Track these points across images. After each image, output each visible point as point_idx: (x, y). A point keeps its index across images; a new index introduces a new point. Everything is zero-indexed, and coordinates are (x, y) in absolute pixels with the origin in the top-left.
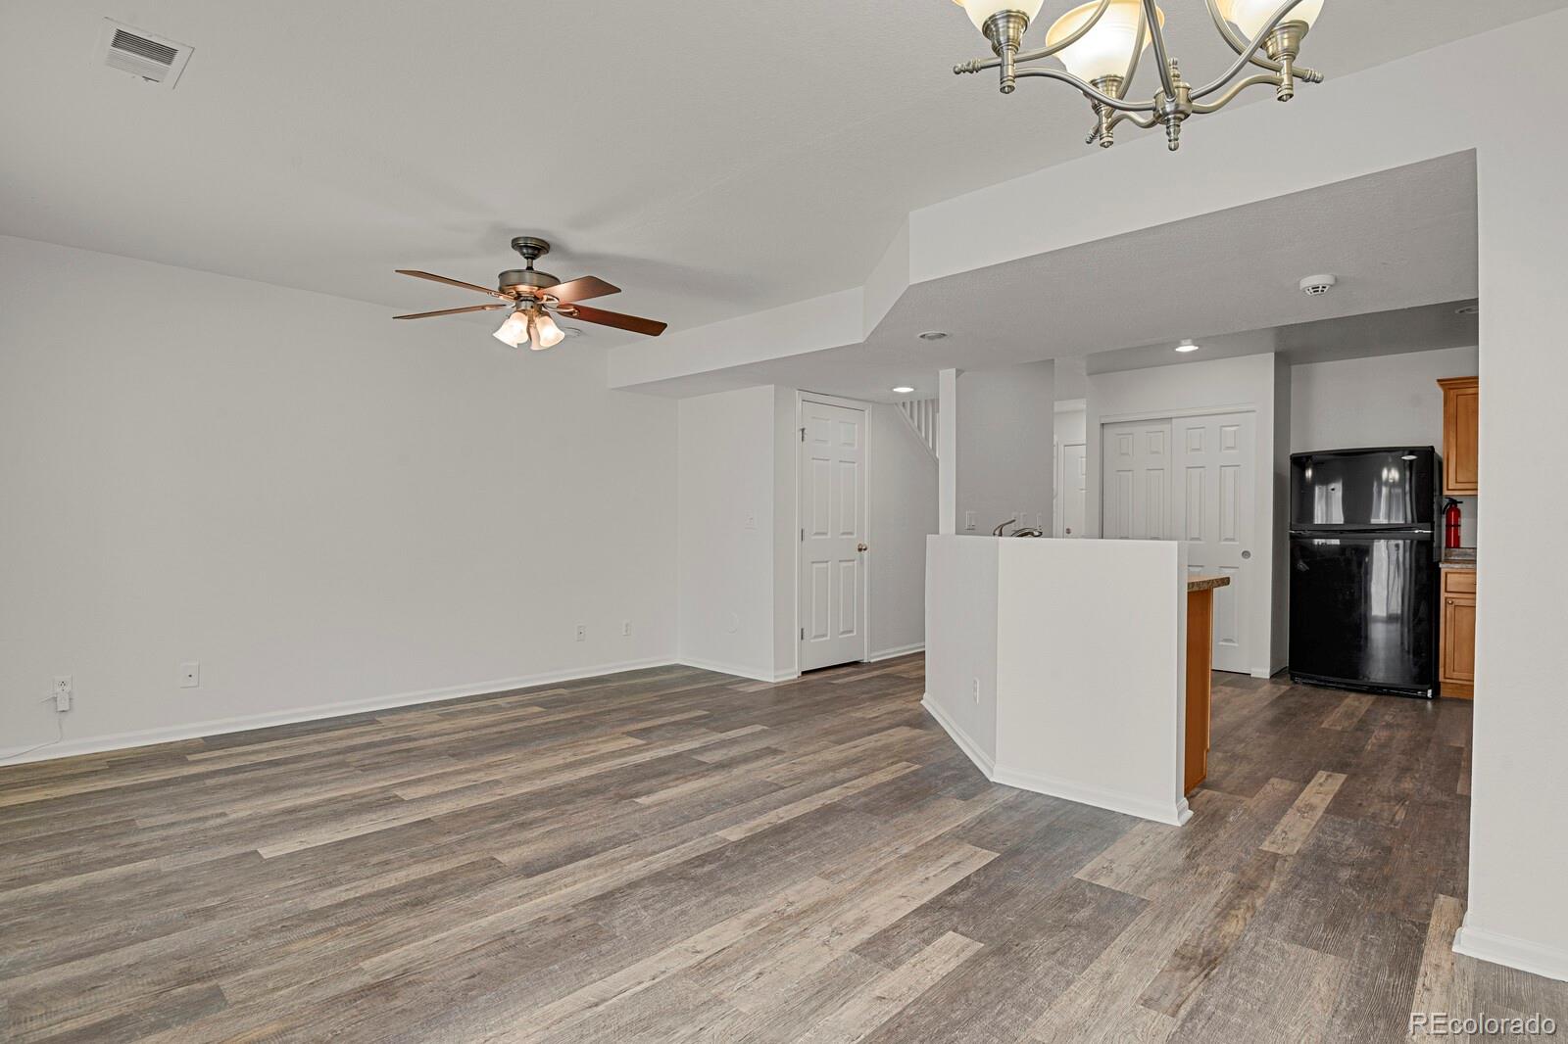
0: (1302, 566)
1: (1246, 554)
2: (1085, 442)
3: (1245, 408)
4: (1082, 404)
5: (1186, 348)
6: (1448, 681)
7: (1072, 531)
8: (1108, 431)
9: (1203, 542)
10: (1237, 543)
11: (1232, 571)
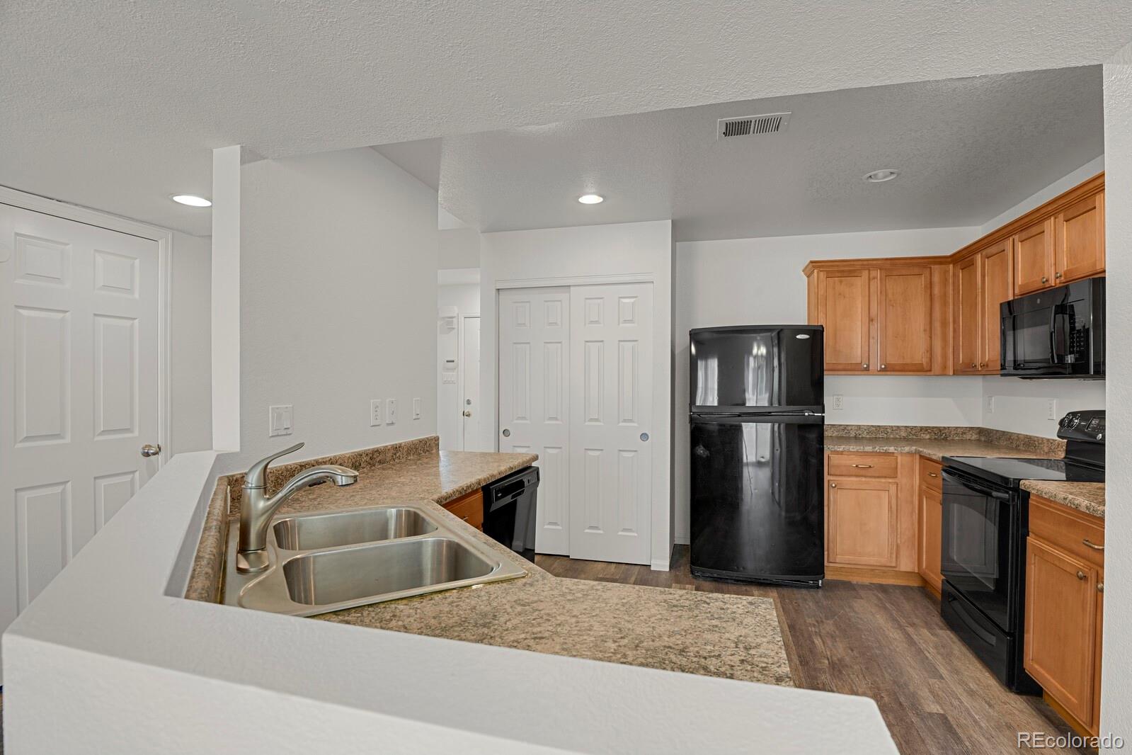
0: (701, 450)
1: (644, 437)
2: (479, 315)
3: (640, 278)
4: (476, 276)
5: (590, 199)
6: (831, 565)
7: (472, 401)
8: (503, 295)
9: (602, 424)
10: (635, 425)
11: (631, 454)
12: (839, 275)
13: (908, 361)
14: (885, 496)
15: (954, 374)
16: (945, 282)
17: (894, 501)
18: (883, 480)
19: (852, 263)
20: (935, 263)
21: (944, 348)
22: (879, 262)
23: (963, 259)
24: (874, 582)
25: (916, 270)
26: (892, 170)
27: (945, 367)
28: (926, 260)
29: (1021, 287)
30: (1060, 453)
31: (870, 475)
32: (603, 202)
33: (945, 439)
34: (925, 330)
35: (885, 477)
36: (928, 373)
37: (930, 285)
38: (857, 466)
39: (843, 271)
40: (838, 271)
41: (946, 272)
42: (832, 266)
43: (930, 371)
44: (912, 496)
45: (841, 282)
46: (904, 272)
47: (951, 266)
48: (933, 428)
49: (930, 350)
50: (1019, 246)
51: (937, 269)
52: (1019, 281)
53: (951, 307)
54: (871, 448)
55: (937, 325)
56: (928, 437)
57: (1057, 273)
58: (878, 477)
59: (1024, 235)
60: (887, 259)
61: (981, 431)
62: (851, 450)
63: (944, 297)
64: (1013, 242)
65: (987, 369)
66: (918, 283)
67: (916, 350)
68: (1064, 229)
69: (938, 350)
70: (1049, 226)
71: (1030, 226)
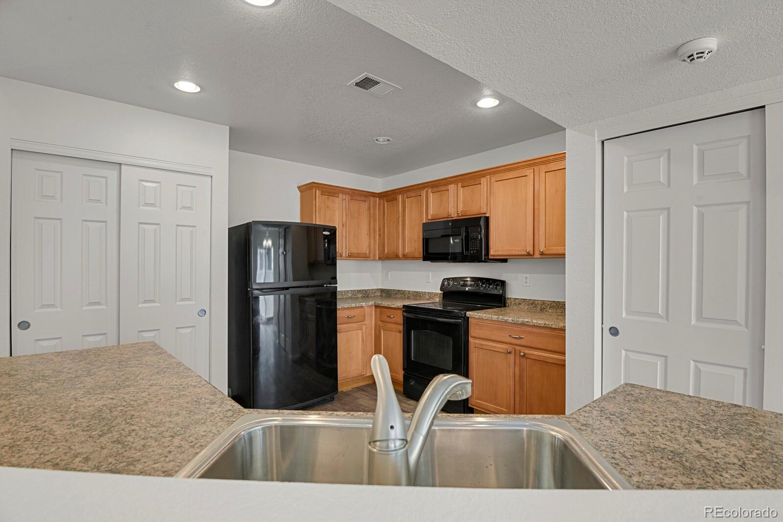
3: (200, 171)
5: (187, 86)
9: (158, 304)
10: (194, 302)
11: (189, 330)
12: (328, 194)
13: (360, 252)
14: (360, 332)
15: (379, 259)
16: (375, 207)
17: (364, 335)
18: (359, 323)
19: (334, 188)
20: (371, 196)
21: (374, 245)
22: (347, 190)
23: (389, 196)
24: (354, 387)
25: (363, 198)
26: (389, 138)
27: (375, 256)
28: (368, 193)
29: (432, 215)
30: (436, 298)
31: (353, 321)
32: (199, 92)
33: (368, 296)
34: (368, 234)
35: (360, 322)
36: (369, 259)
37: (369, 209)
38: (348, 317)
39: (330, 192)
40: (328, 192)
41: (376, 201)
42: (324, 188)
43: (369, 257)
44: (372, 330)
45: (328, 199)
46: (359, 199)
47: (378, 199)
48: (363, 290)
49: (370, 246)
50: (431, 196)
51: (372, 199)
52: (431, 212)
53: (378, 221)
54: (354, 304)
55: (372, 231)
56: (360, 296)
57: (458, 211)
58: (357, 322)
59: (435, 189)
60: (352, 189)
61: (382, 291)
62: (345, 307)
63: (374, 215)
64: (427, 192)
65: (406, 257)
66: (364, 206)
67: (363, 245)
68: (461, 190)
69: (372, 245)
70: (452, 187)
71: (438, 186)
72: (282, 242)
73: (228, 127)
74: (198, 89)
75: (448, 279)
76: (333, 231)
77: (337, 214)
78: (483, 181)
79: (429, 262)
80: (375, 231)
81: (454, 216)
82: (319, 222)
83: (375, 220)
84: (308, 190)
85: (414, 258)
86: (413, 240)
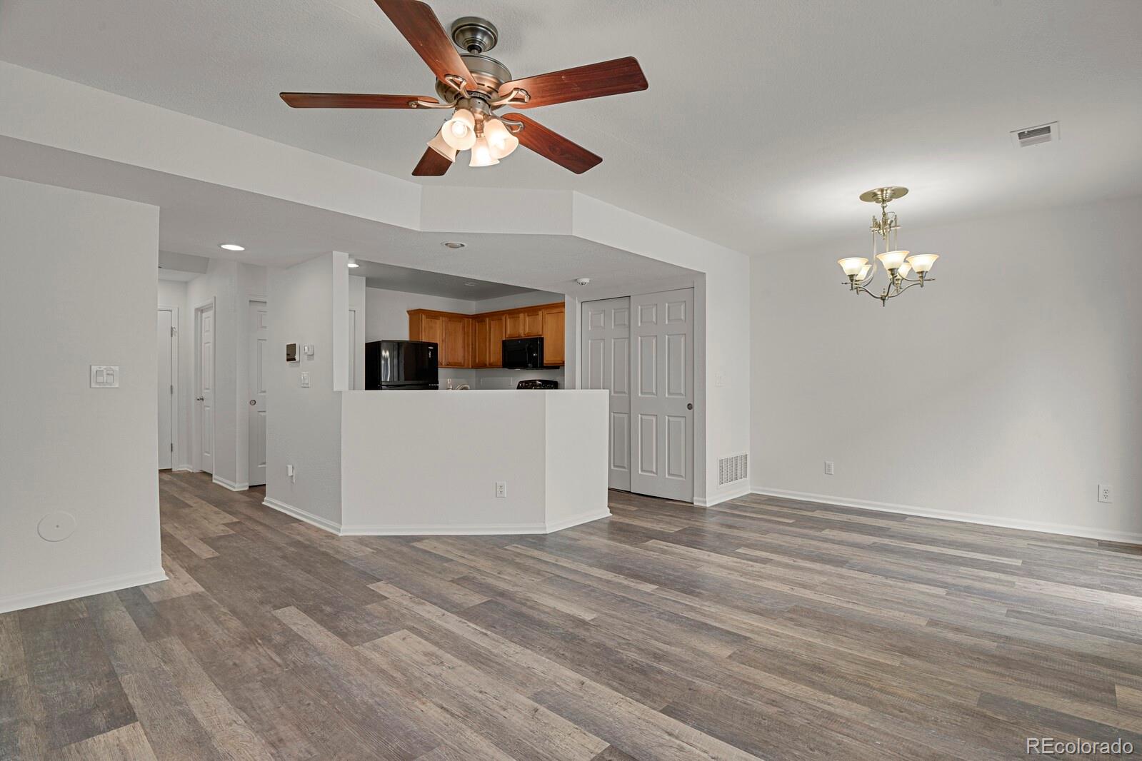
13: (456, 361)
15: (472, 368)
16: (468, 325)
19: (436, 312)
20: (465, 317)
21: (468, 356)
22: (446, 314)
23: (479, 318)
25: (459, 320)
27: (468, 365)
28: (462, 316)
29: (509, 335)
34: (462, 347)
36: (464, 368)
37: (464, 327)
39: (432, 316)
41: (469, 322)
42: (428, 313)
43: (464, 366)
45: (431, 321)
46: (455, 320)
47: (471, 320)
49: (464, 357)
50: (508, 320)
51: (466, 320)
52: (508, 332)
53: (471, 337)
55: (466, 345)
57: (525, 333)
59: (511, 316)
60: (449, 313)
63: (468, 333)
64: (506, 318)
65: (492, 366)
66: (460, 325)
67: (459, 356)
68: (527, 319)
69: (466, 356)
70: (521, 315)
71: (513, 313)
72: (396, 353)
73: (364, 278)
74: (358, 266)
75: (522, 382)
76: (435, 345)
77: (438, 332)
78: (540, 313)
79: (506, 369)
80: (468, 345)
81: (523, 336)
82: (424, 339)
83: (468, 336)
84: (415, 315)
85: (497, 367)
86: (495, 352)
